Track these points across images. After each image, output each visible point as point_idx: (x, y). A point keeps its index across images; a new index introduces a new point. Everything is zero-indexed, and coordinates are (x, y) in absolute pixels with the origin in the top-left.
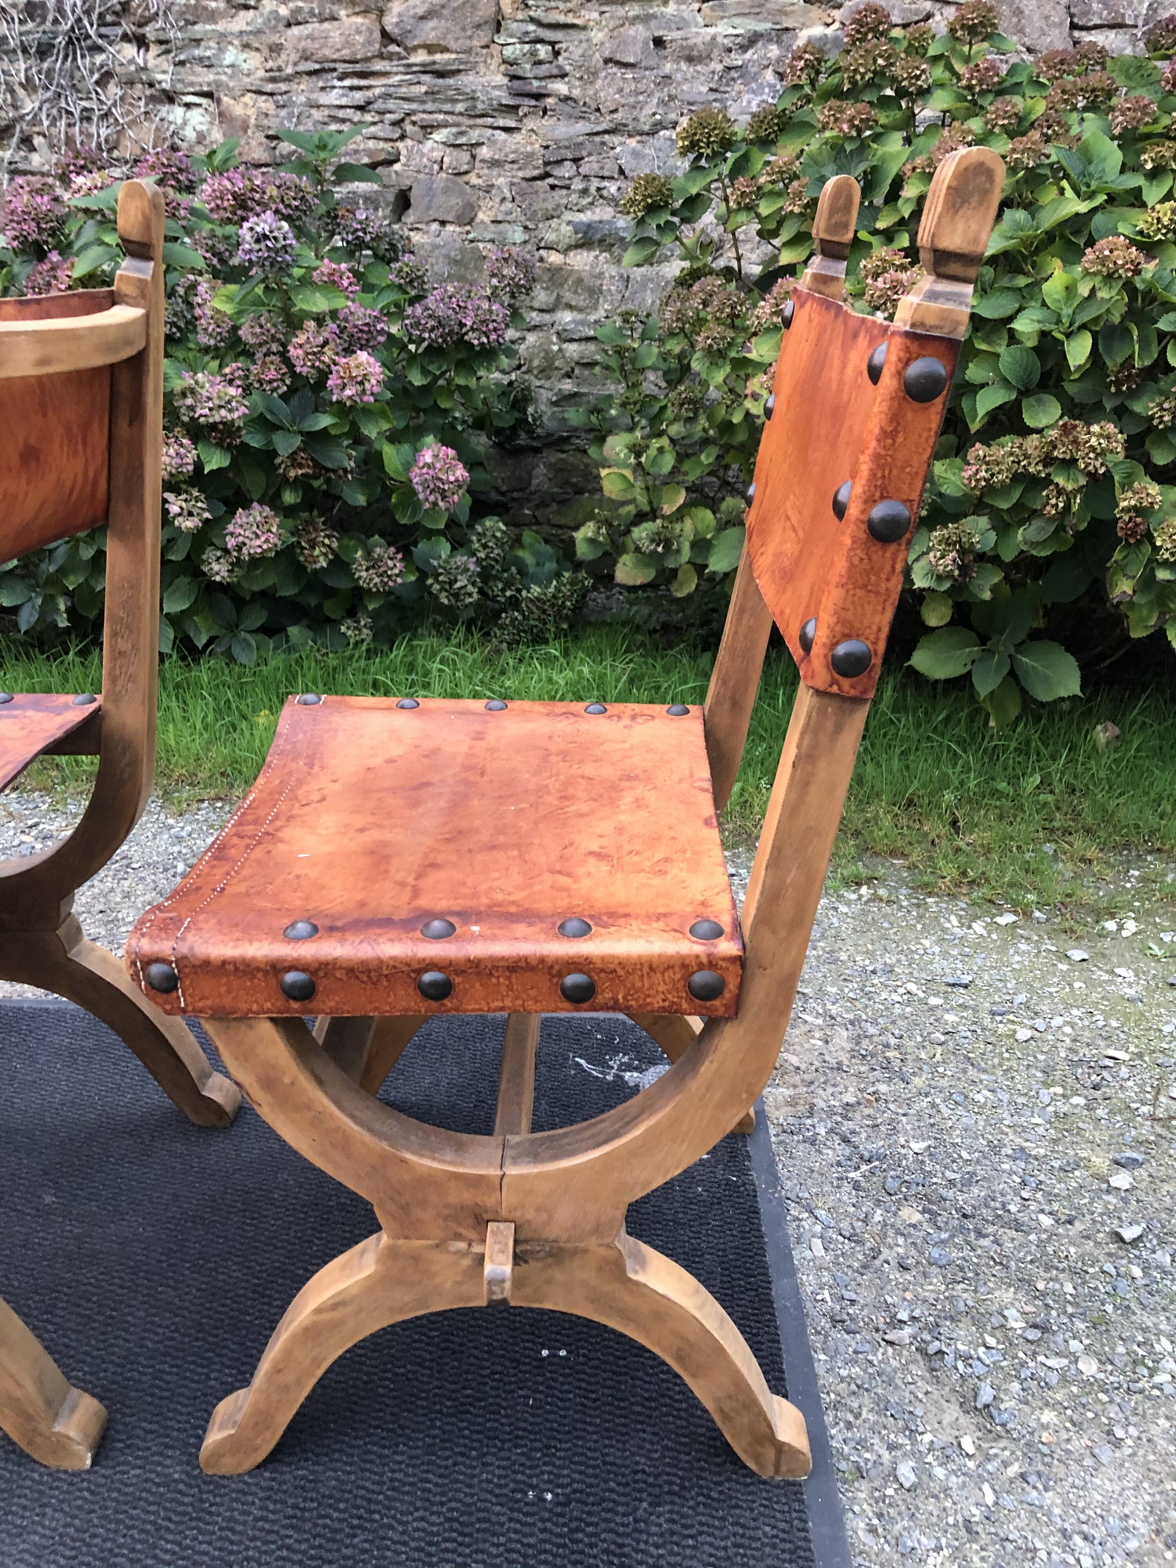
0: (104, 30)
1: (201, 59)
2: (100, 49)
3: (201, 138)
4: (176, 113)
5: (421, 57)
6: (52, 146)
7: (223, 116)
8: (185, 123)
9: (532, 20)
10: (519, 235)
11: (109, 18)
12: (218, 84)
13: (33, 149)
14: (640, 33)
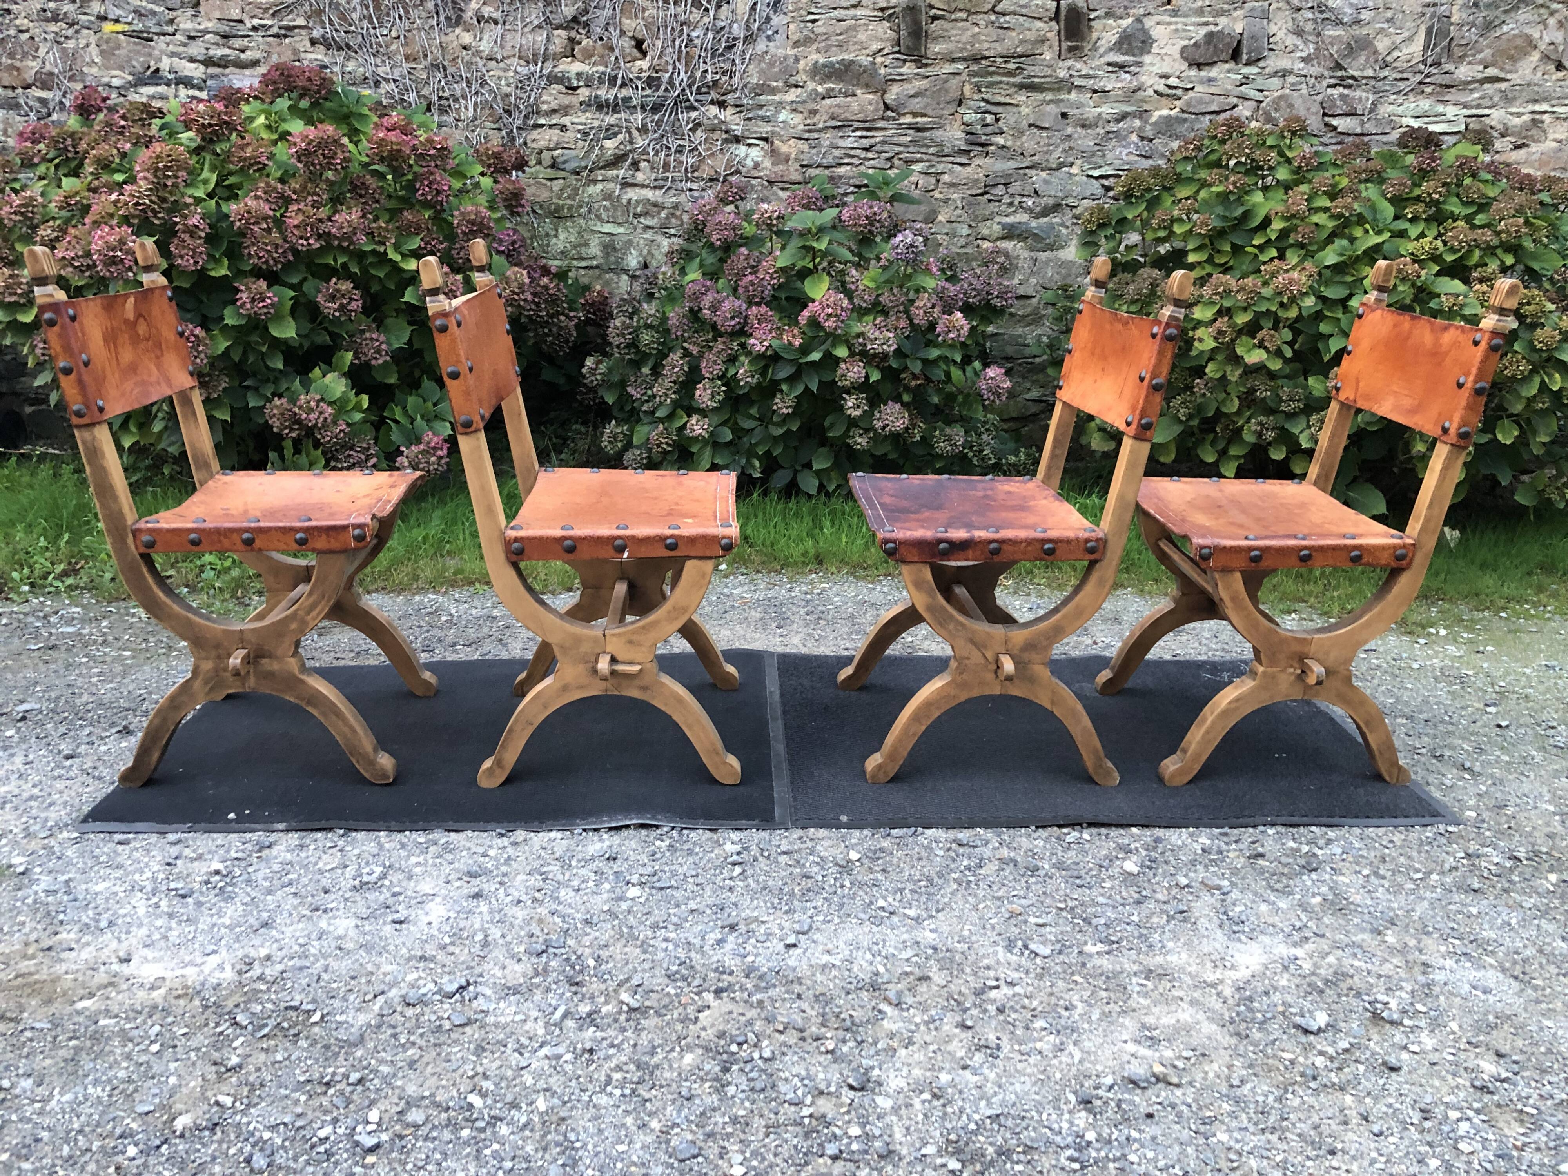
0: (699, 97)
1: (763, 118)
2: (695, 109)
3: (757, 165)
4: (742, 150)
5: (908, 119)
6: (652, 168)
7: (773, 152)
8: (747, 156)
9: (983, 100)
10: (965, 231)
11: (704, 90)
12: (773, 133)
13: (638, 170)
14: (1053, 110)
